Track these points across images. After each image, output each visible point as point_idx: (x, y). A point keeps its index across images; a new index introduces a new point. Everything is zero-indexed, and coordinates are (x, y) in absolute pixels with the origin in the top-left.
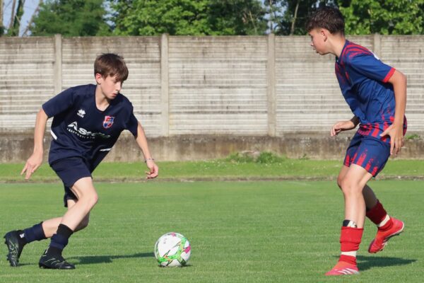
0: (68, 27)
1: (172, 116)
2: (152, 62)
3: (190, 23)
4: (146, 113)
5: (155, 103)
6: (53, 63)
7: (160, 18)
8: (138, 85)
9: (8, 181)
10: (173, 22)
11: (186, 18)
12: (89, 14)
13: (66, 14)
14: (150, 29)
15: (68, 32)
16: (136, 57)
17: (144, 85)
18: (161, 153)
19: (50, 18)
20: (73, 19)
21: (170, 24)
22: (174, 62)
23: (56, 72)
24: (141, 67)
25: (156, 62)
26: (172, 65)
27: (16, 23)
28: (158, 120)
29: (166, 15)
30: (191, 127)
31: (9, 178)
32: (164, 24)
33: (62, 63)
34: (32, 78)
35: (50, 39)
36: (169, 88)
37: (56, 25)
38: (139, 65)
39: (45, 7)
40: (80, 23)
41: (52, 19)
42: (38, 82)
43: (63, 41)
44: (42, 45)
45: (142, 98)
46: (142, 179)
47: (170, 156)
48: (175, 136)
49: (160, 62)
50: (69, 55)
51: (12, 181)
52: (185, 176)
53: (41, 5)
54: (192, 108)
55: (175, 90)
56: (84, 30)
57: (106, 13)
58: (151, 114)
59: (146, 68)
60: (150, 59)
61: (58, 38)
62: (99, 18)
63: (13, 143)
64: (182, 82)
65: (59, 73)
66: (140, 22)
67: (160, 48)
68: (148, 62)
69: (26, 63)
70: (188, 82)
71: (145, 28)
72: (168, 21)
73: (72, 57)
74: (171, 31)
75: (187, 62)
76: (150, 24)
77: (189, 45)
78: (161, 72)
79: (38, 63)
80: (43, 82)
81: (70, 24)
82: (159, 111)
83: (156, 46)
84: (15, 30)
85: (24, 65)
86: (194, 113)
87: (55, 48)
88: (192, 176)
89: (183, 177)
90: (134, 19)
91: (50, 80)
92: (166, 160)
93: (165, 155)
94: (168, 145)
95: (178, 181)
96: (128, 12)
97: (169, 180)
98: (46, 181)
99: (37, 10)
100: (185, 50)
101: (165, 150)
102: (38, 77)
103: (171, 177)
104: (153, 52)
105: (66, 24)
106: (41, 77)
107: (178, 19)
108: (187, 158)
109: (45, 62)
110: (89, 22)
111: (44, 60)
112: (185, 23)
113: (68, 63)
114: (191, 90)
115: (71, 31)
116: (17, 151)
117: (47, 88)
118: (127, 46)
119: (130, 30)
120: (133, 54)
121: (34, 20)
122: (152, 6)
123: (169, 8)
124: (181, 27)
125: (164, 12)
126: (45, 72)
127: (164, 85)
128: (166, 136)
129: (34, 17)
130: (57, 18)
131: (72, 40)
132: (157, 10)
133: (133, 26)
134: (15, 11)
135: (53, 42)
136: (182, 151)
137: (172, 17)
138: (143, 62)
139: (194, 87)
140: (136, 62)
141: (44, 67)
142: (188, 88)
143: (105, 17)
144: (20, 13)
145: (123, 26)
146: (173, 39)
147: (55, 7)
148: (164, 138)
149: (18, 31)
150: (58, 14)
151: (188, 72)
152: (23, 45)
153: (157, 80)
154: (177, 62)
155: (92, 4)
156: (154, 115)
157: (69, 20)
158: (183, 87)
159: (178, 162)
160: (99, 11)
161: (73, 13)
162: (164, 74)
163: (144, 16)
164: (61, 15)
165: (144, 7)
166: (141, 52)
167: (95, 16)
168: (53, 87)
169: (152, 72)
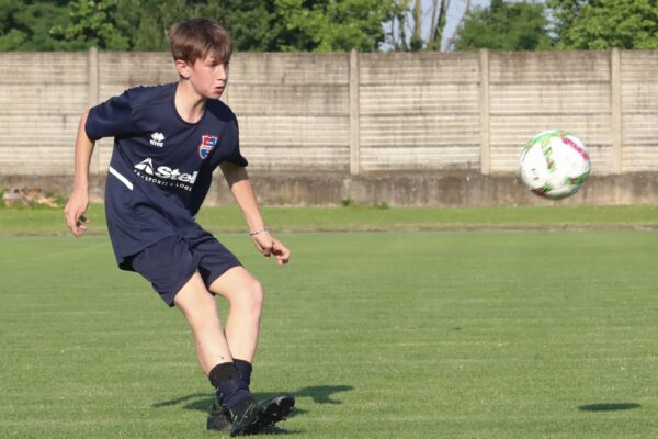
0: (501, 40)
1: (625, 149)
2: (601, 82)
3: (652, 35)
4: (593, 146)
5: (605, 133)
6: (479, 84)
7: (613, 29)
8: (583, 111)
9: (422, 229)
10: (630, 34)
11: (646, 29)
12: (525, 23)
13: (499, 24)
14: (602, 42)
15: (500, 47)
16: (580, 76)
17: (590, 111)
18: (613, 195)
19: (479, 29)
20: (507, 31)
21: (626, 37)
22: (628, 82)
23: (482, 95)
24: (587, 89)
25: (606, 82)
26: (625, 86)
27: (437, 35)
28: (609, 153)
29: (621, 25)
30: (649, 162)
31: (424, 225)
32: (619, 37)
33: (490, 83)
34: (453, 102)
35: (473, 55)
36: (622, 114)
37: (487, 38)
38: (584, 86)
39: (473, 16)
40: (515, 35)
41: (481, 31)
42: (460, 108)
43: (490, 58)
44: (464, 62)
45: (588, 126)
46: (587, 227)
47: (623, 198)
48: (630, 174)
49: (610, 82)
50: (498, 74)
51: (427, 229)
52: (641, 223)
53: (468, 13)
54: (650, 138)
55: (629, 117)
56: (520, 43)
57: (547, 23)
58: (599, 146)
59: (594, 90)
60: (598, 79)
61: (484, 53)
62: (538, 29)
63: (429, 183)
64: (638, 107)
65: (486, 96)
66: (589, 35)
67: (610, 65)
68: (595, 82)
69: (445, 83)
70: (645, 107)
71: (597, 41)
72: (624, 33)
73: (502, 77)
74: (627, 44)
75: (643, 82)
76: (601, 36)
77: (646, 61)
78: (611, 95)
79: (459, 83)
80: (466, 108)
81: (503, 36)
82: (608, 142)
83: (605, 62)
84: (435, 45)
85: (443, 87)
86: (652, 145)
87: (480, 65)
88: (650, 223)
89: (638, 224)
90: (583, 30)
91: (475, 105)
92: (618, 203)
93: (617, 197)
94: (622, 185)
95: (632, 228)
96: (575, 22)
97: (621, 228)
98: (470, 229)
99: (463, 19)
100: (641, 68)
101: (618, 190)
102: (459, 102)
103: (623, 224)
104: (601, 71)
105: (499, 37)
106: (464, 101)
107: (637, 30)
108: (644, 201)
109: (469, 83)
110: (526, 34)
111: (468, 80)
112: (645, 35)
113: (496, 84)
114: (649, 116)
115: (505, 44)
116: (434, 192)
117: (472, 114)
118: (569, 62)
119: (577, 44)
120: (576, 73)
121: (459, 31)
122: (604, 14)
123: (625, 17)
124: (641, 40)
125: (619, 22)
126: (468, 95)
127: (616, 111)
128: (619, 173)
129: (458, 27)
130: (488, 29)
131: (501, 56)
132: (610, 20)
133: (581, 39)
134: (436, 22)
135: (479, 58)
136: (638, 192)
137: (629, 27)
138: (589, 82)
139: (652, 113)
140: (581, 82)
141: (468, 89)
142: (645, 114)
143: (547, 28)
144: (441, 24)
145: (568, 38)
146: (626, 54)
147: (484, 15)
148: (615, 176)
149: (439, 46)
150: (488, 24)
151: (644, 95)
152: (441, 62)
153: (607, 105)
154: (631, 82)
155: (530, 12)
156: (603, 148)
157: (502, 31)
158: (638, 113)
159: (633, 206)
160: (539, 21)
161: (507, 24)
162: (616, 98)
163: (595, 26)
164: (492, 26)
165: (594, 15)
166: (587, 70)
167: (533, 27)
168: (478, 114)
169: (600, 95)
